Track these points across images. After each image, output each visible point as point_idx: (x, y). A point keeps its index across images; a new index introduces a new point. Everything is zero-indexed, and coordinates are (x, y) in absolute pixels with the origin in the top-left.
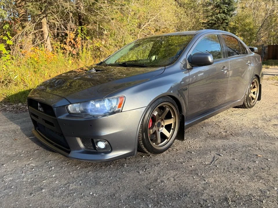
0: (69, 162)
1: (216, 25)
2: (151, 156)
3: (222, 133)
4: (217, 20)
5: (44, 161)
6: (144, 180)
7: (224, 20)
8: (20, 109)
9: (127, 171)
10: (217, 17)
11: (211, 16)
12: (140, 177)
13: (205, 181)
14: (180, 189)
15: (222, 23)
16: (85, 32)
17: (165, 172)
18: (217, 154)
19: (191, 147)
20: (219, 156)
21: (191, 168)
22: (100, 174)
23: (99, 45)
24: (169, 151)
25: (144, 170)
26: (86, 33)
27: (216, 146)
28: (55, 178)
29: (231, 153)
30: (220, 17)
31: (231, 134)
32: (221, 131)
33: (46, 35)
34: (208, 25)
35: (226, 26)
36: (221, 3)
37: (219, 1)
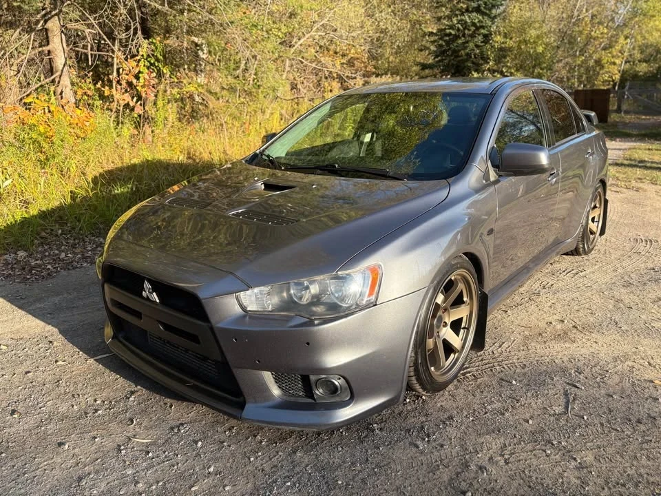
0: (233, 427)
2: (424, 397)
3: (554, 324)
4: (462, 28)
5: (166, 426)
6: (438, 466)
7: (477, 28)
8: (30, 271)
9: (386, 444)
10: (462, 20)
11: (449, 18)
12: (423, 458)
13: (575, 459)
14: (530, 487)
15: (472, 36)
16: (159, 55)
17: (476, 440)
18: (568, 384)
19: (503, 367)
20: (576, 389)
21: (527, 424)
22: (324, 457)
23: (197, 90)
24: (459, 381)
25: (427, 439)
26: (161, 57)
27: (556, 361)
28: (218, 476)
29: (598, 380)
30: (469, 21)
31: (574, 327)
32: (550, 319)
33: (59, 61)
34: (441, 39)
35: (482, 42)
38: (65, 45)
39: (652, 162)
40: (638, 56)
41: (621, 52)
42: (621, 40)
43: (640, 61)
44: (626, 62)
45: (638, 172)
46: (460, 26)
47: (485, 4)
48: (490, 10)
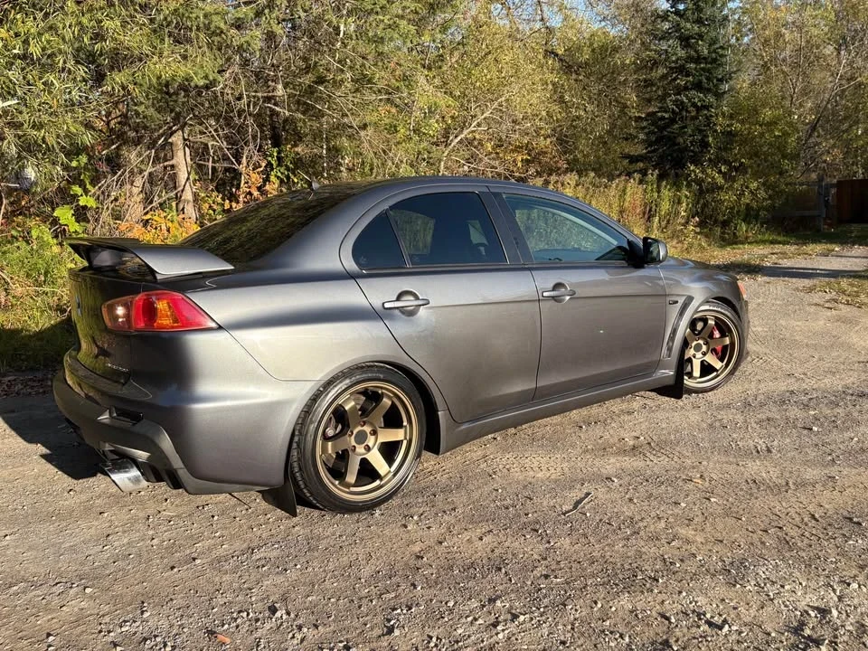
1: (677, 126)
3: (626, 440)
4: (678, 110)
7: (701, 110)
10: (677, 100)
16: (289, 164)
26: (291, 166)
30: (686, 101)
31: (648, 443)
33: (182, 175)
34: (652, 124)
36: (690, 59)
37: (681, 53)
38: (188, 159)
46: (675, 107)
47: (708, 79)
48: (716, 86)
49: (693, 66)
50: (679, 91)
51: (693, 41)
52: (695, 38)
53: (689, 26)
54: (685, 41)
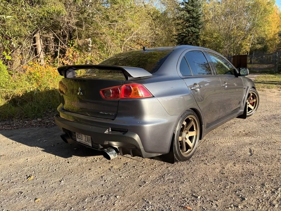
1: (187, 38)
3: (242, 132)
9: (196, 164)
10: (187, 30)
11: (182, 29)
15: (192, 36)
21: (240, 158)
22: (178, 168)
23: (91, 59)
29: (260, 146)
30: (190, 30)
31: (249, 132)
32: (240, 131)
33: (40, 49)
34: (179, 37)
35: (196, 38)
36: (191, 17)
37: (188, 15)
38: (42, 43)
39: (267, 81)
40: (256, 42)
41: (249, 40)
42: (249, 36)
43: (257, 44)
44: (251, 44)
45: (262, 85)
46: (187, 32)
47: (196, 24)
48: (198, 26)
49: (191, 19)
50: (187, 27)
51: (191, 12)
52: (192, 11)
53: (190, 7)
54: (188, 12)
